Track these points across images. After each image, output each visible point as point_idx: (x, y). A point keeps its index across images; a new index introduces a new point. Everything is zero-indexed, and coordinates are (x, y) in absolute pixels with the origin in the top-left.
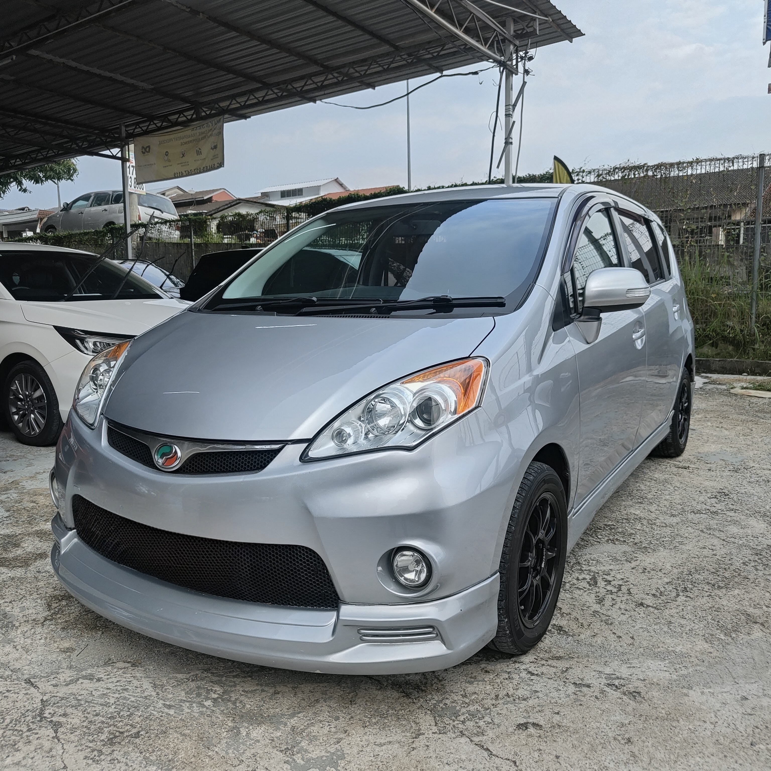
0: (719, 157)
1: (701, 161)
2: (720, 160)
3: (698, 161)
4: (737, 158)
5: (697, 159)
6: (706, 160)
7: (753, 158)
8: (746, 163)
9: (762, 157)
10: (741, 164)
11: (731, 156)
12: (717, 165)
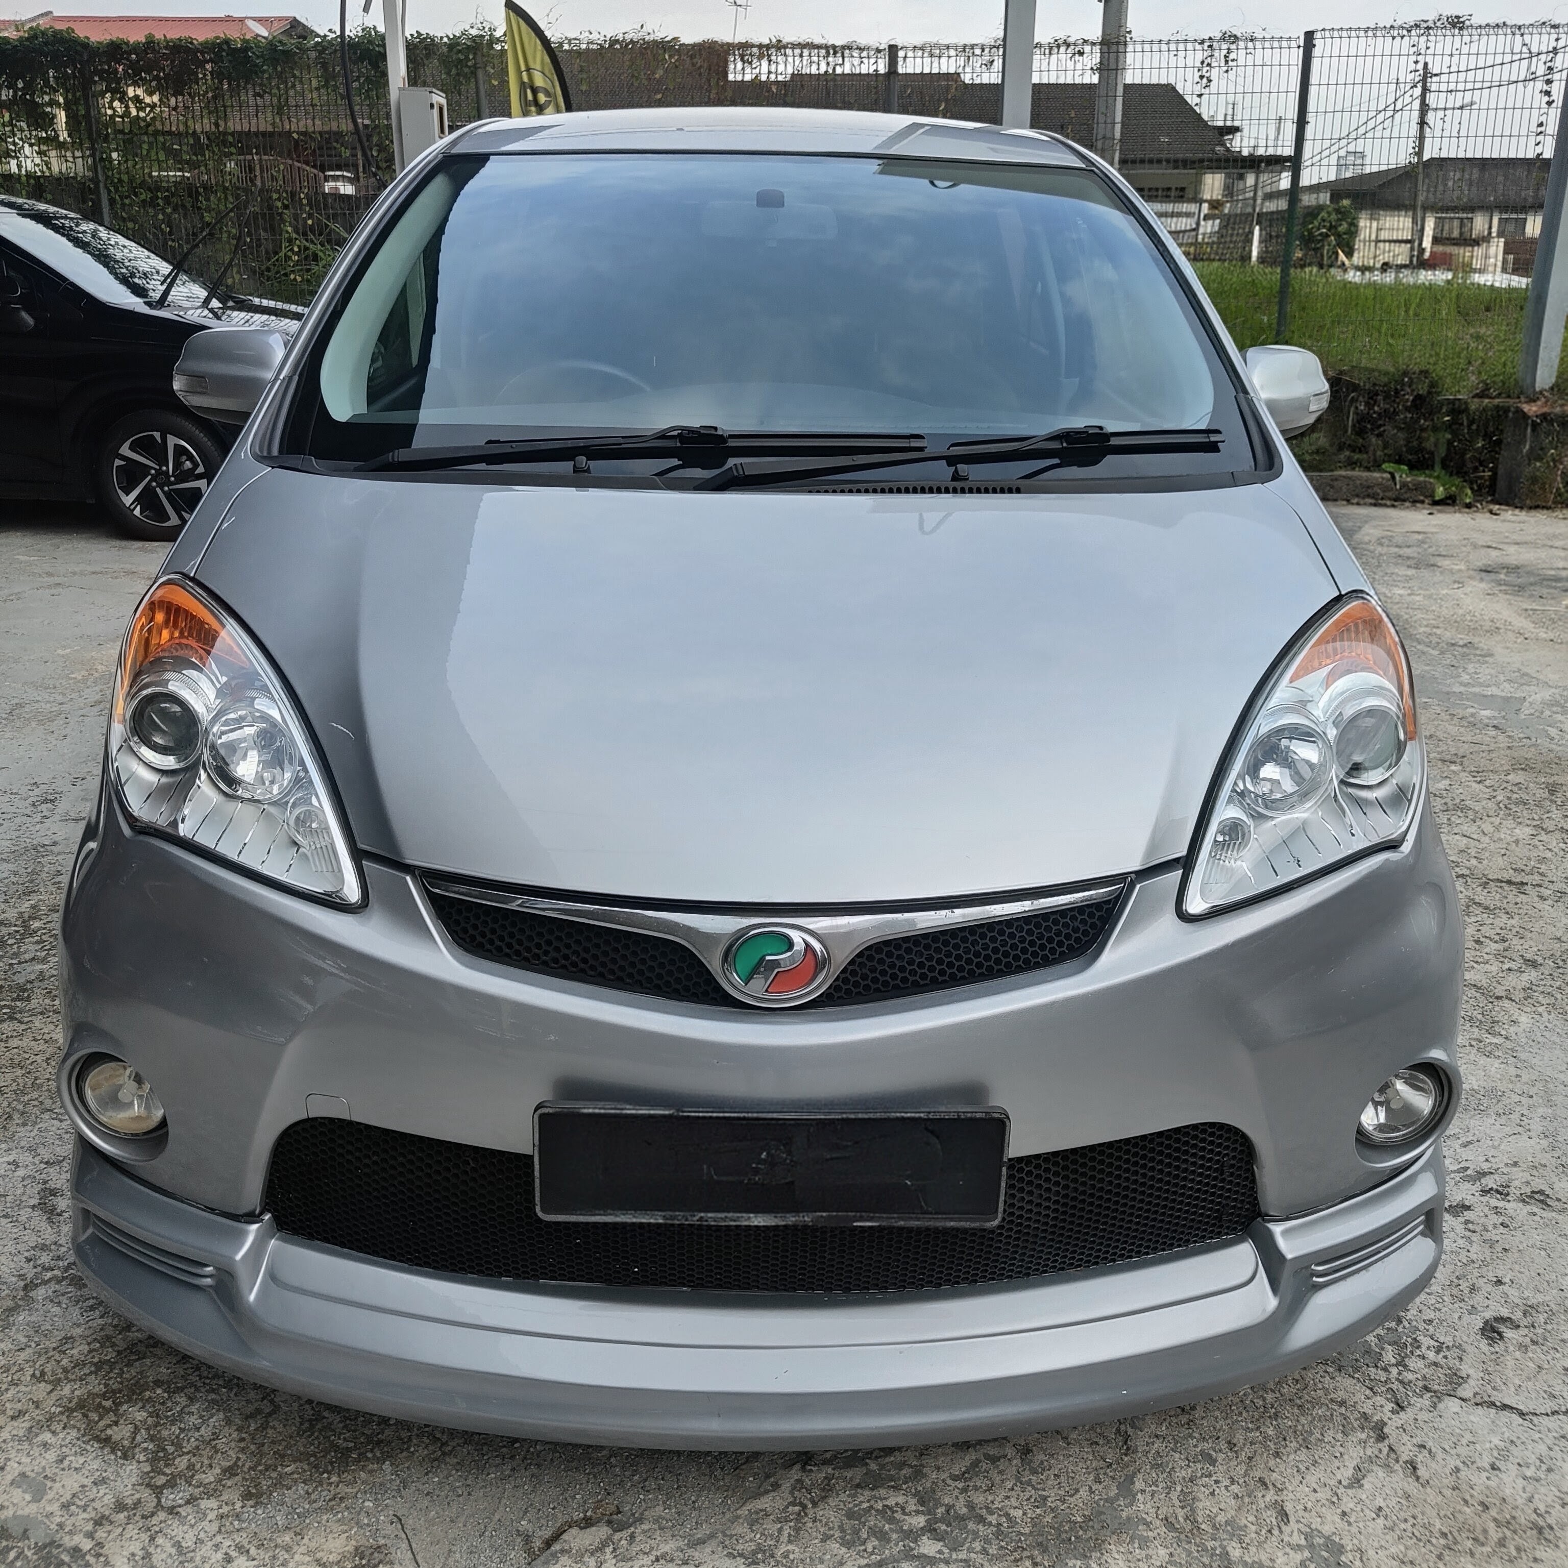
0: (818, 40)
1: (785, 47)
2: (819, 47)
3: (780, 46)
4: (850, 48)
5: (779, 41)
6: (794, 46)
7: (878, 51)
8: (865, 60)
9: (893, 50)
10: (856, 61)
11: (838, 43)
12: (815, 59)
